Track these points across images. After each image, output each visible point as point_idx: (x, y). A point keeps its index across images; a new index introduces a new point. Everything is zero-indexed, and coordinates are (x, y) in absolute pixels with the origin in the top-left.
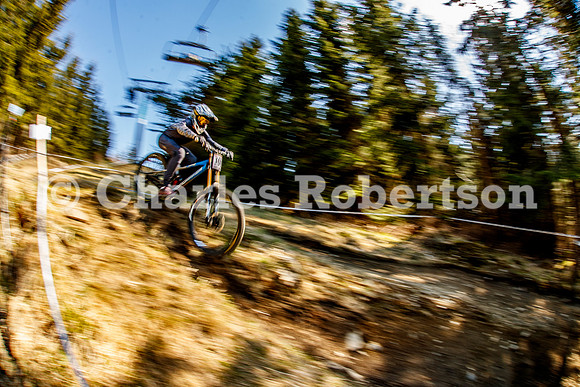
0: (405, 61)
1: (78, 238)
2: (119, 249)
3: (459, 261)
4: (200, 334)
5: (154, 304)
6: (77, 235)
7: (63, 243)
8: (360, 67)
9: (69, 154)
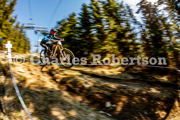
0: (120, 17)
3: (140, 78)
7: (18, 79)
8: (106, 20)
9: (18, 52)
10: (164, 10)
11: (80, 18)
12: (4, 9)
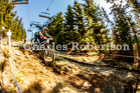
1: (18, 60)
4: (48, 83)
8: (86, 18)
9: (16, 39)
10: (131, 12)
11: (65, 16)
12: (7, 5)
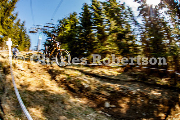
0: (121, 19)
1: (22, 76)
2: (34, 79)
3: (139, 79)
4: (60, 104)
5: (46, 96)
6: (21, 75)
7: (17, 77)
8: (107, 20)
10: (165, 13)
11: (81, 18)
12: (5, 6)
